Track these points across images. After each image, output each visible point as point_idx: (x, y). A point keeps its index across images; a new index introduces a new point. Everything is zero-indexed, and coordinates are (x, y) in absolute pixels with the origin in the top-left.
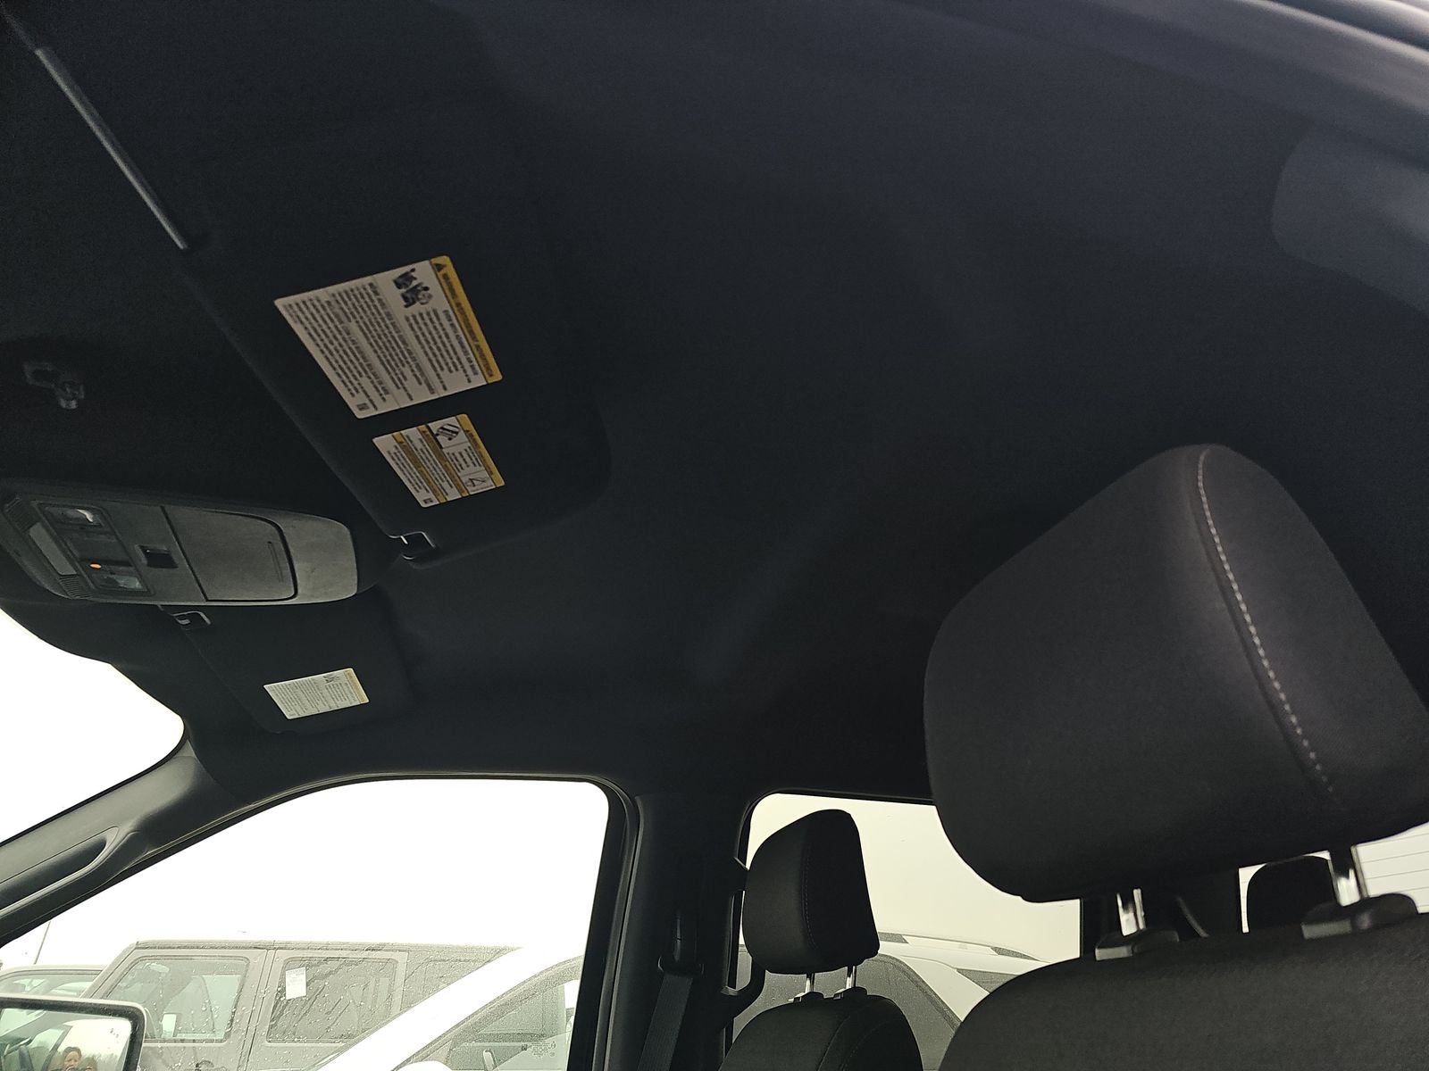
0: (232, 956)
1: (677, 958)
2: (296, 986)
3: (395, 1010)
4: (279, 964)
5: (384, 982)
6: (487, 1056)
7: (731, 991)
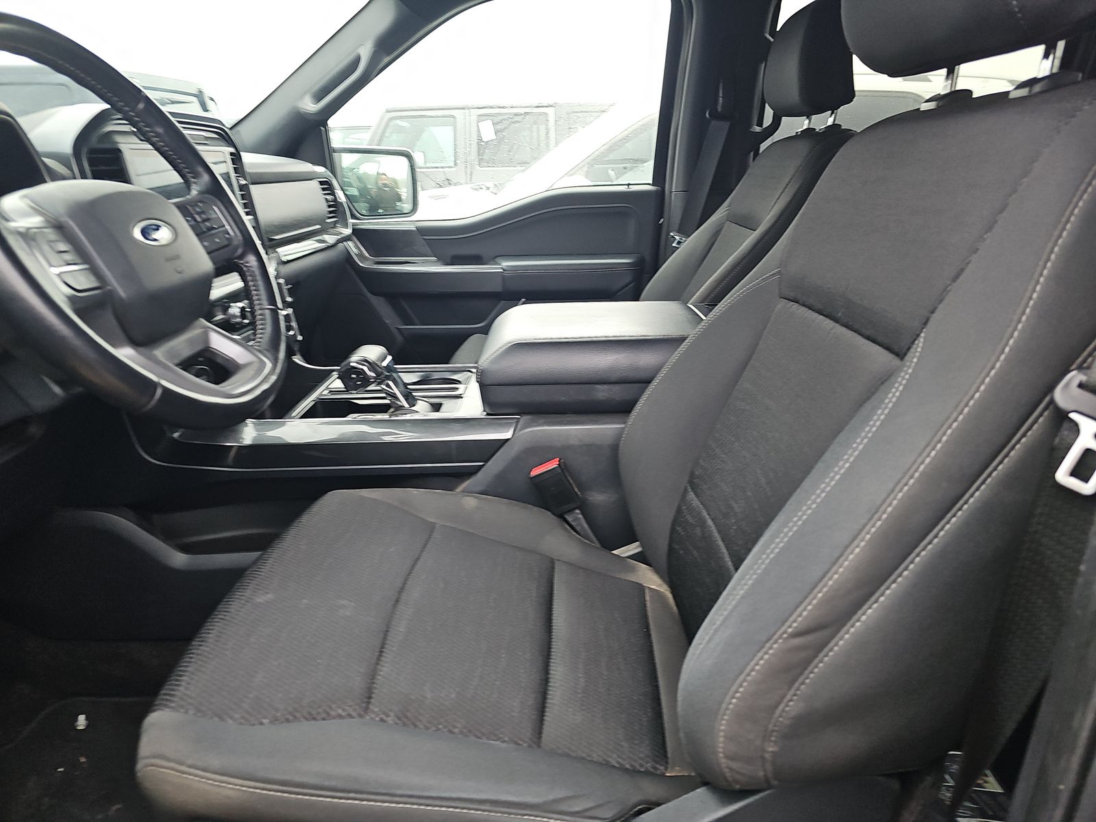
0: (446, 115)
1: (719, 109)
2: (488, 132)
3: (552, 143)
4: (474, 118)
5: (542, 128)
6: (612, 173)
7: (758, 129)
